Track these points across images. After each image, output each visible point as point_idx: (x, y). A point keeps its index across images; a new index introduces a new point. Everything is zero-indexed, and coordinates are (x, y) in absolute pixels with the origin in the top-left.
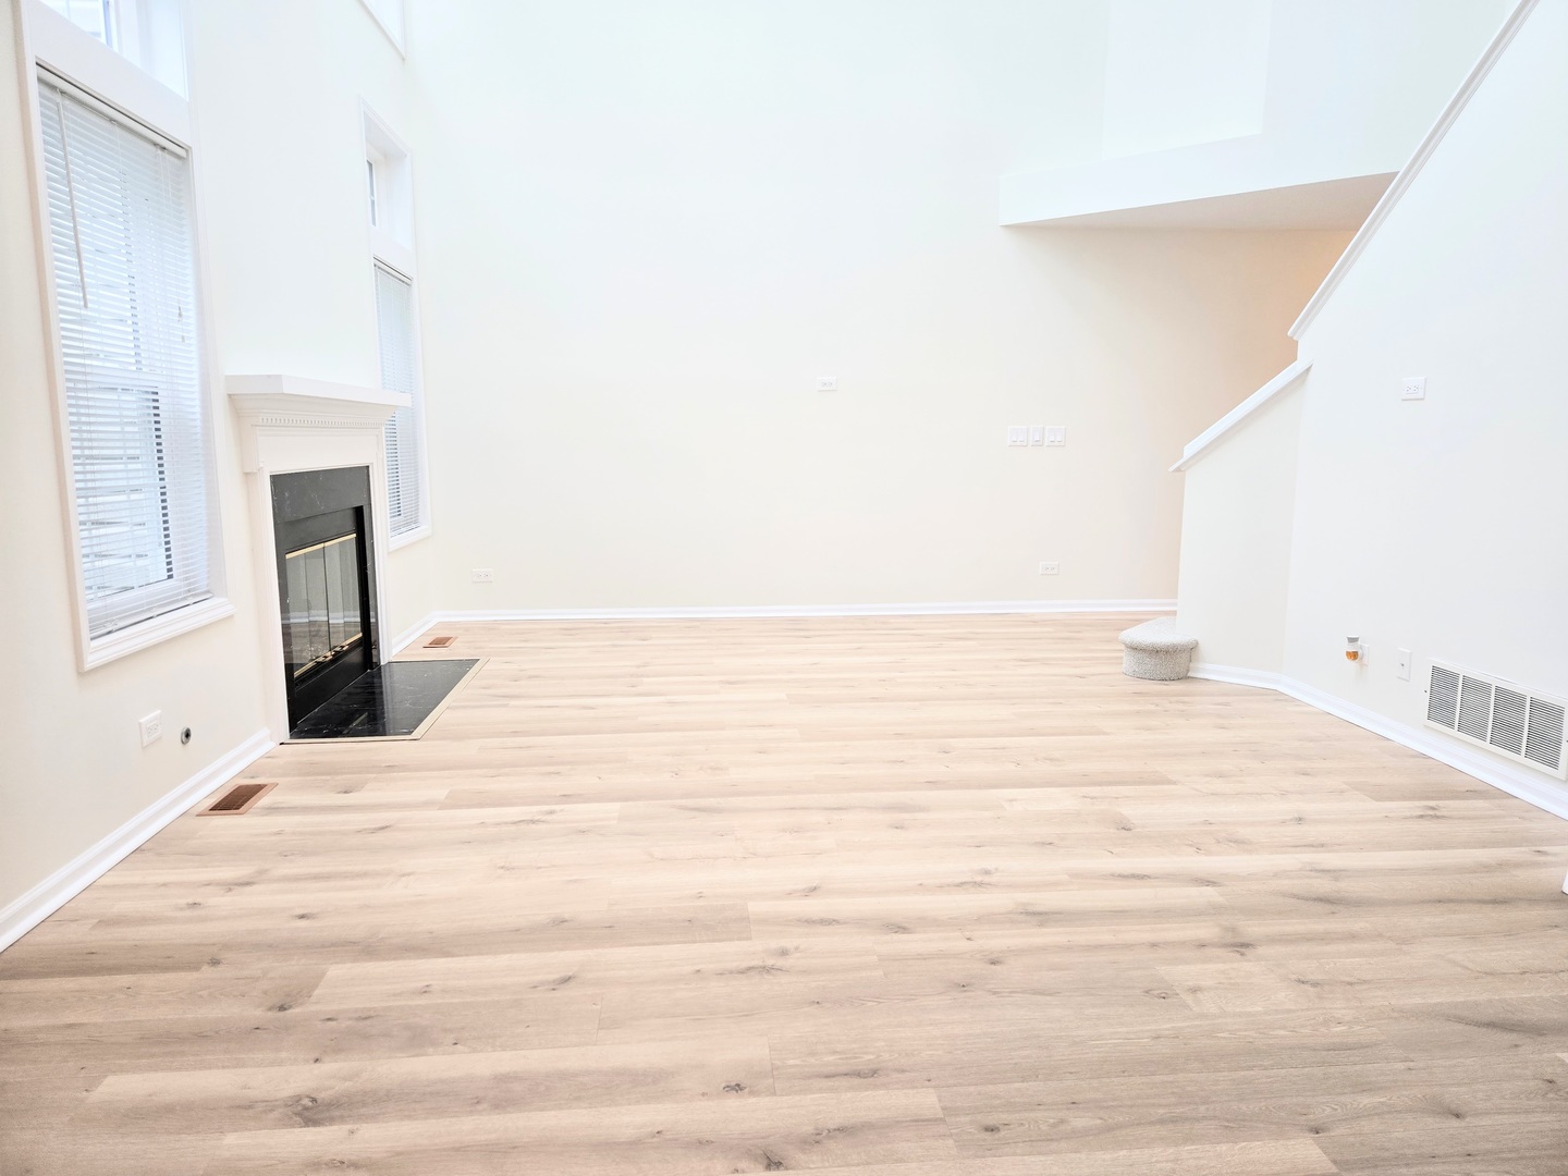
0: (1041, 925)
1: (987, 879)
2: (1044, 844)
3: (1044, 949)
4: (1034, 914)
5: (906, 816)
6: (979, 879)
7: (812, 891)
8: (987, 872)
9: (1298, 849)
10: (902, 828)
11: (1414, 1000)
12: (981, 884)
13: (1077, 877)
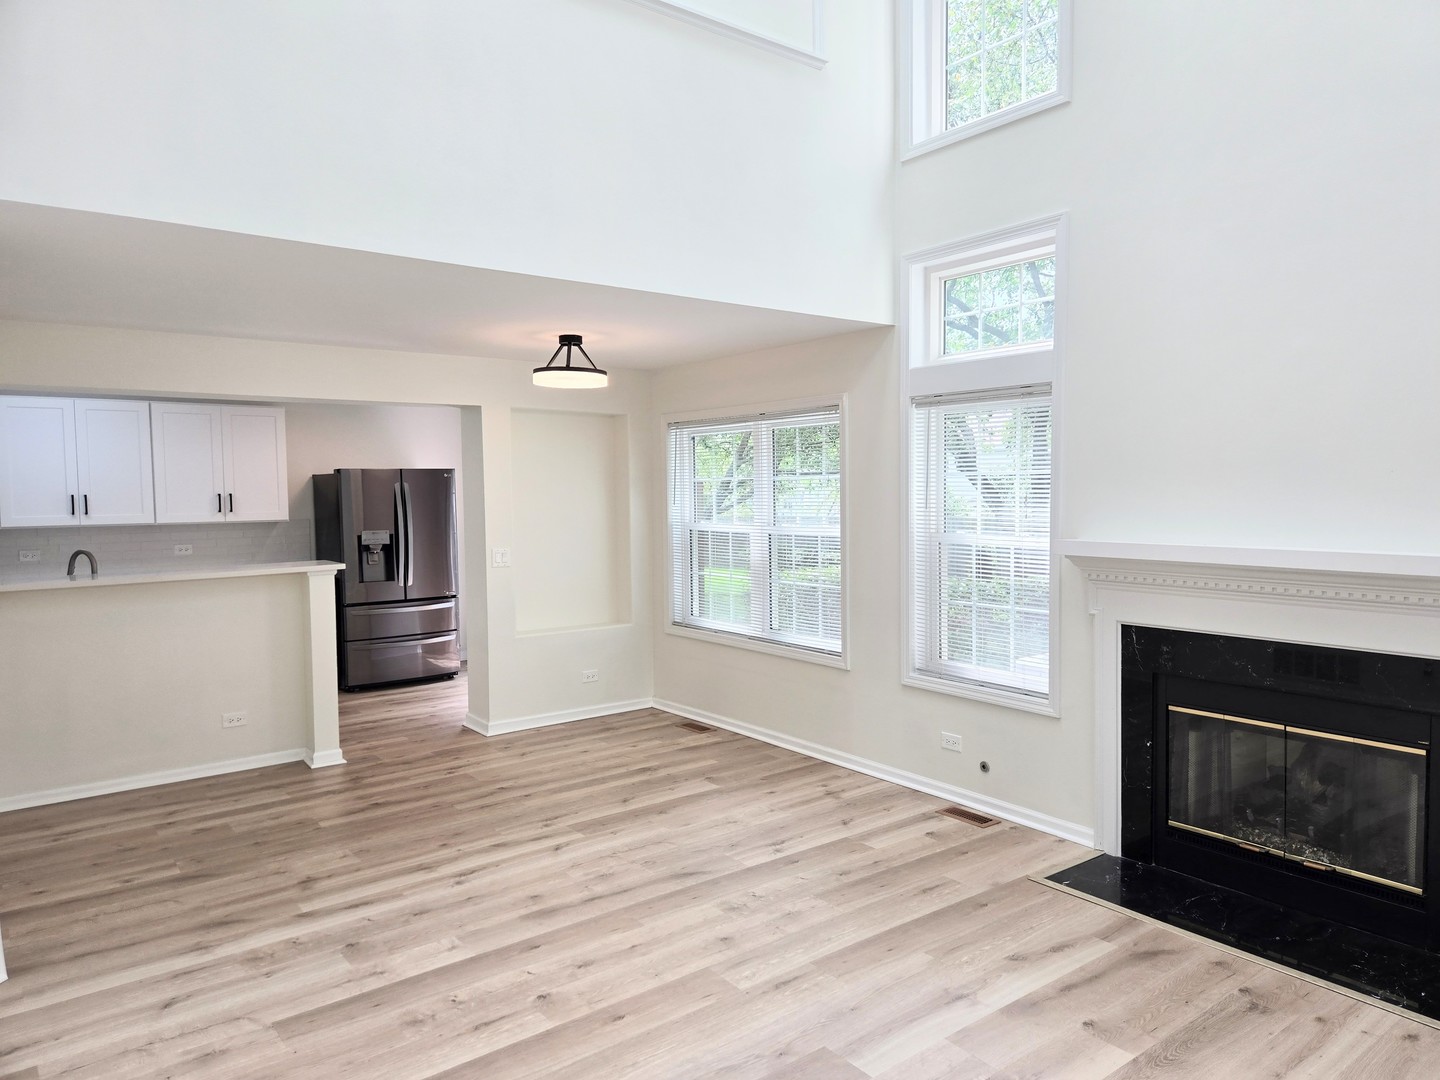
0: (421, 865)
1: (457, 879)
2: (421, 913)
3: (419, 855)
4: (425, 868)
5: (535, 908)
6: (463, 878)
7: (557, 848)
8: (458, 883)
9: (199, 967)
10: (532, 897)
11: (226, 879)
12: (461, 875)
13: (396, 895)
